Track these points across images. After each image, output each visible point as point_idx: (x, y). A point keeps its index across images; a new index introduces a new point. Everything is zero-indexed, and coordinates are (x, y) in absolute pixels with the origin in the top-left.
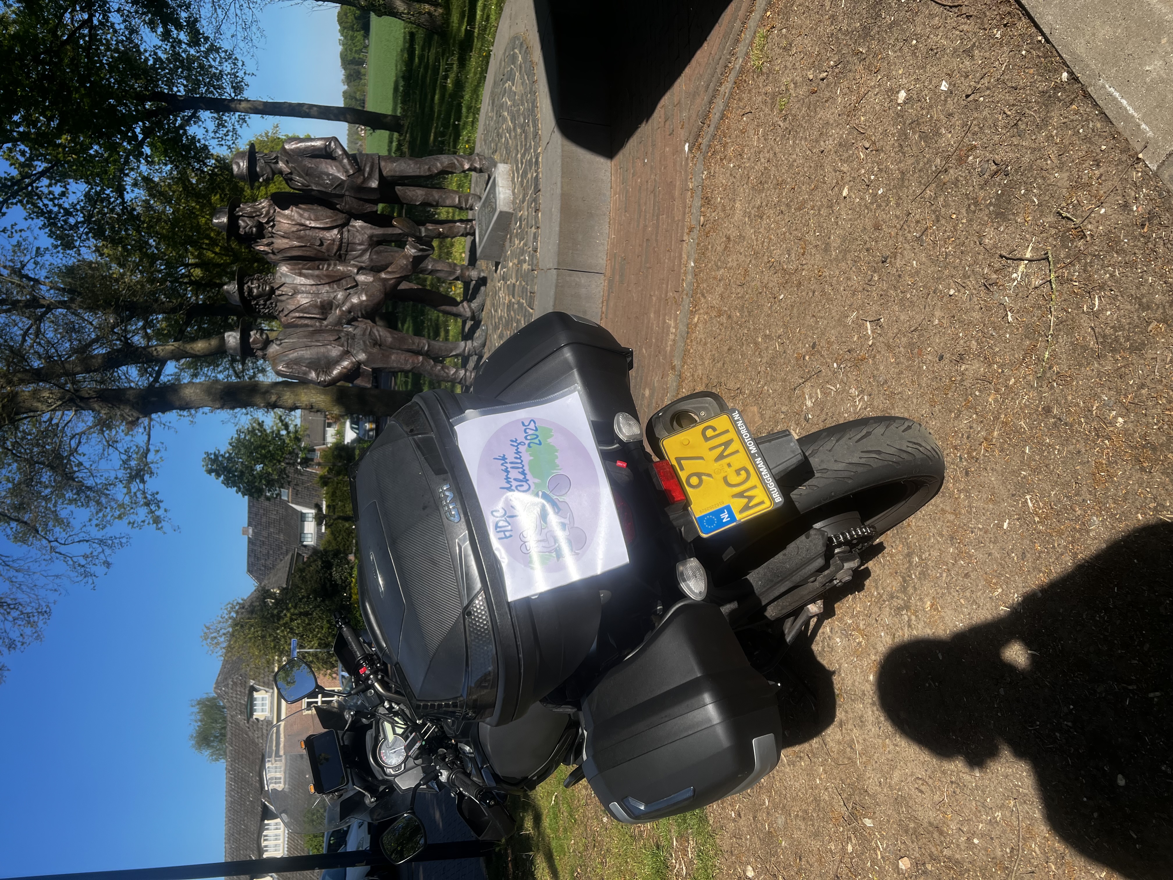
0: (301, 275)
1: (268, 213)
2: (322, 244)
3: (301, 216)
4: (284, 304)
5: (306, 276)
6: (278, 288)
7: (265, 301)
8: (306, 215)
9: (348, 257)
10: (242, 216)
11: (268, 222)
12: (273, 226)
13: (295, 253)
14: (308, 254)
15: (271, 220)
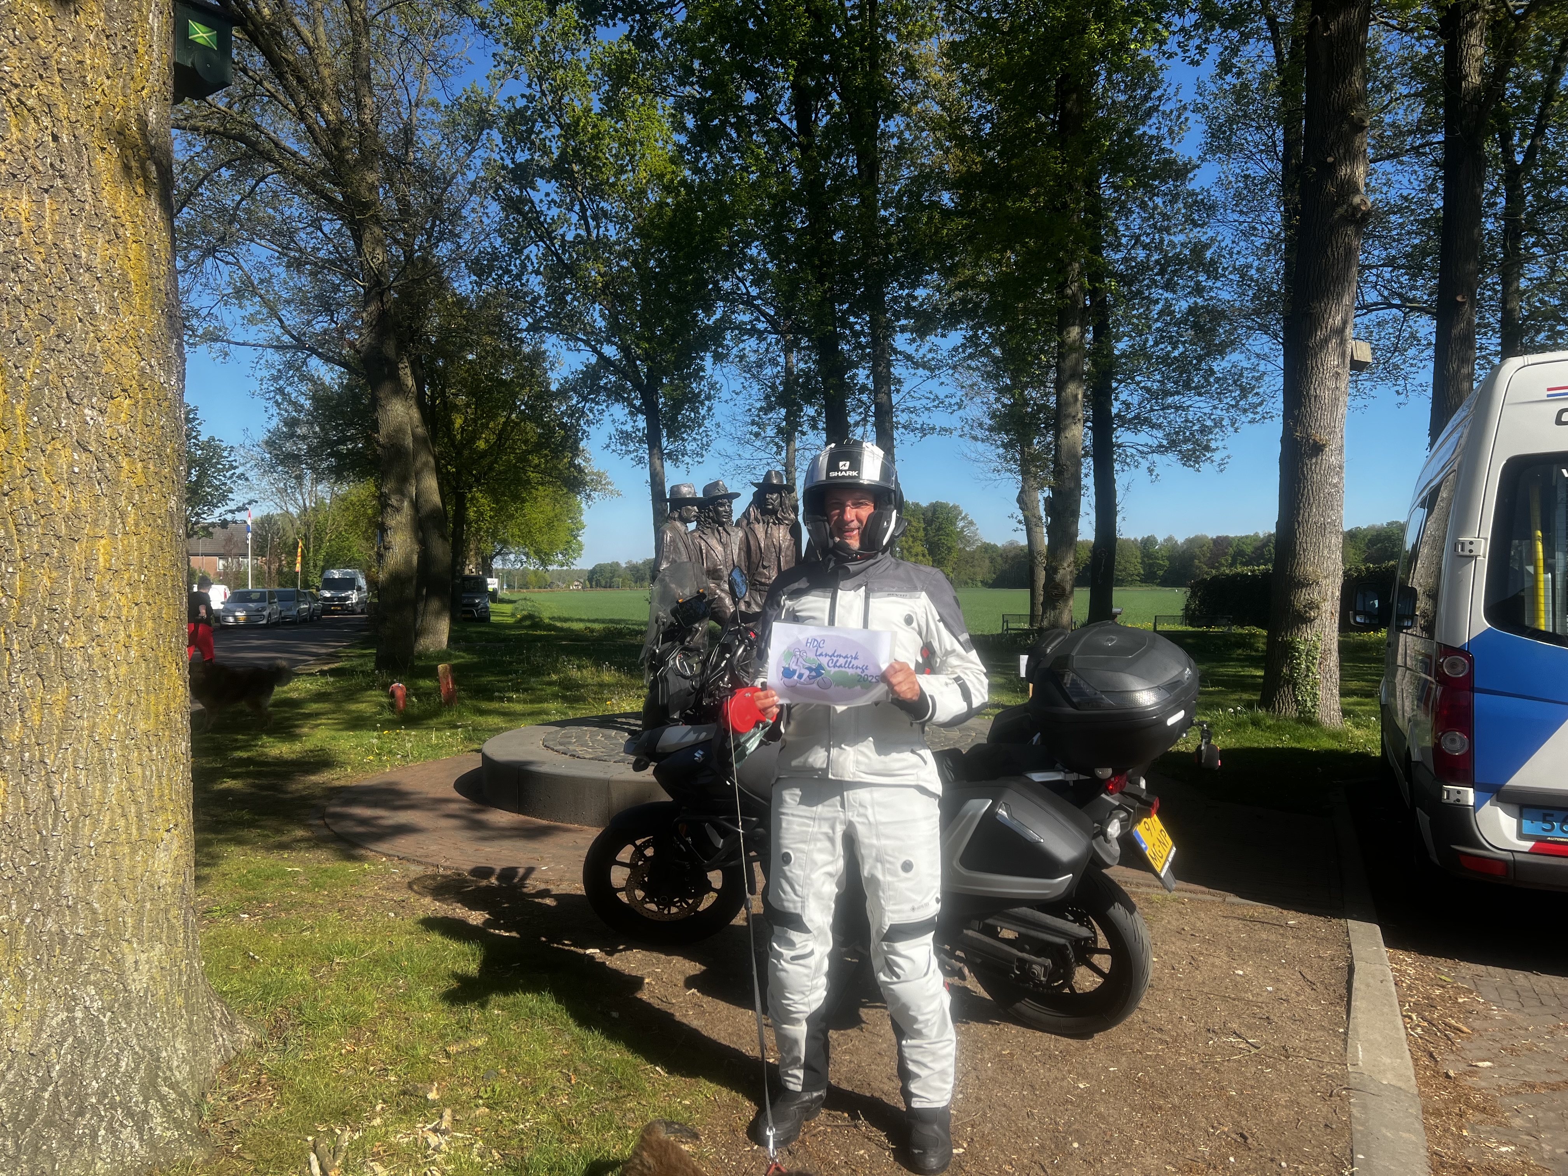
0: (740, 549)
1: (786, 519)
2: (764, 567)
3: (788, 548)
4: (711, 535)
5: (739, 554)
6: (724, 529)
7: (712, 518)
8: (789, 553)
9: (753, 592)
10: (781, 496)
11: (777, 518)
12: (774, 523)
13: (752, 542)
14: (753, 555)
15: (780, 522)
